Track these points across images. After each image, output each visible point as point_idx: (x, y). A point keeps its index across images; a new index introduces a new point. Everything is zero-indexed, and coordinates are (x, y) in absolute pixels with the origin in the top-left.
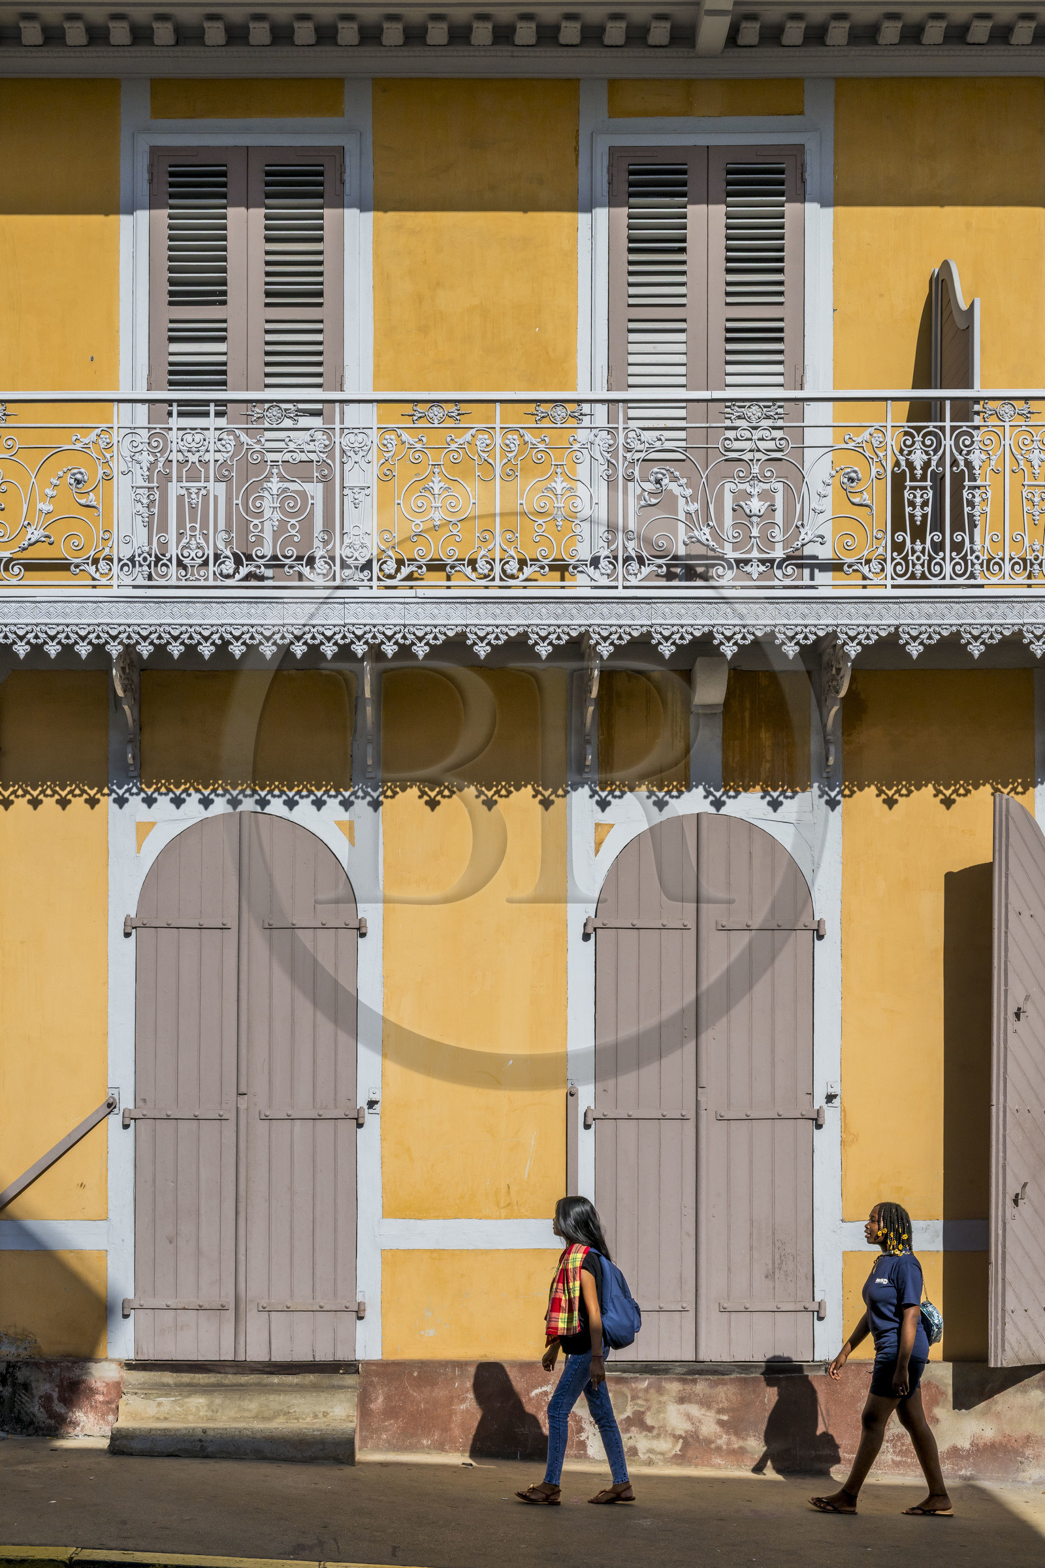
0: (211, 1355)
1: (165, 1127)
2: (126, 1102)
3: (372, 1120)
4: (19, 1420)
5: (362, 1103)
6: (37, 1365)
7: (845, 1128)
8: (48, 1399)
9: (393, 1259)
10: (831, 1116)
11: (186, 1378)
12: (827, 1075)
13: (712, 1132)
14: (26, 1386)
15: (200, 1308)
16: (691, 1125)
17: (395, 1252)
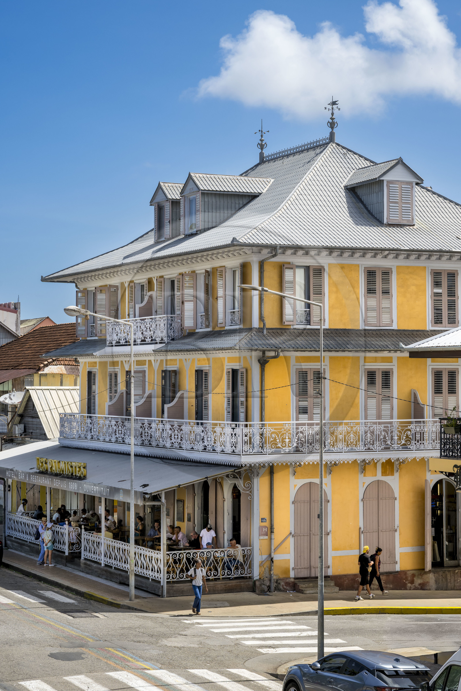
0: (306, 576)
1: (299, 537)
2: (293, 533)
3: (330, 534)
4: (279, 589)
5: (328, 531)
6: (281, 580)
7: (400, 532)
8: (283, 585)
9: (334, 558)
10: (398, 530)
11: (304, 580)
12: (397, 523)
13: (381, 534)
14: (280, 583)
15: (305, 568)
16: (377, 533)
17: (334, 557)
